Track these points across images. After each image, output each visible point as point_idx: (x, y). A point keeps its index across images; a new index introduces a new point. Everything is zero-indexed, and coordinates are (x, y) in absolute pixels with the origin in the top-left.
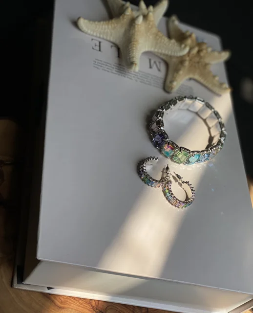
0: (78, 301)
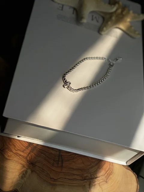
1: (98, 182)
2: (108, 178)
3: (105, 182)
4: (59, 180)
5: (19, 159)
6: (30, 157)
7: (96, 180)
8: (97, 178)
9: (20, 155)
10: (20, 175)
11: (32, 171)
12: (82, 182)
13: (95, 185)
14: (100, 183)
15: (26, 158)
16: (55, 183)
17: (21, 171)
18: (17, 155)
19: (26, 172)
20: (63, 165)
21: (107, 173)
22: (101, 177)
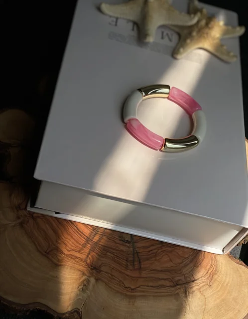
1: (197, 287)
2: (212, 280)
3: (207, 286)
4: (138, 289)
5: (75, 263)
6: (91, 258)
7: (194, 284)
8: (196, 282)
9: (77, 257)
10: (80, 287)
11: (97, 280)
12: (173, 289)
13: (193, 292)
14: (200, 288)
15: (85, 261)
17: (81, 281)
18: (71, 258)
19: (88, 281)
20: (142, 266)
21: (210, 272)
22: (201, 279)
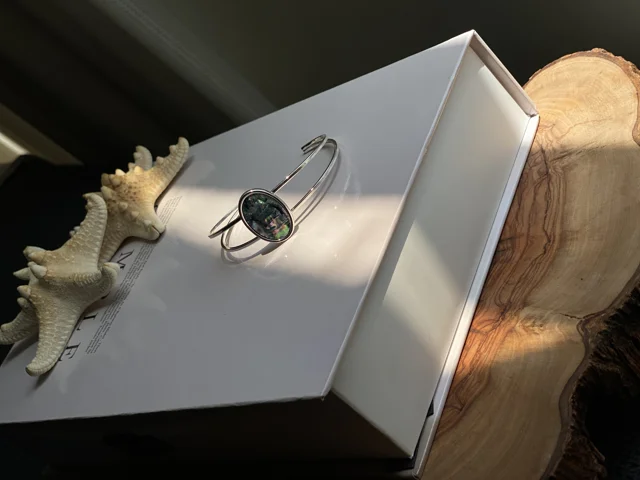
0: (481, 354)
1: (554, 143)
3: (554, 129)
4: (548, 232)
7: (548, 148)
14: (557, 138)
16: (557, 237)
17: (524, 333)
19: (527, 319)
